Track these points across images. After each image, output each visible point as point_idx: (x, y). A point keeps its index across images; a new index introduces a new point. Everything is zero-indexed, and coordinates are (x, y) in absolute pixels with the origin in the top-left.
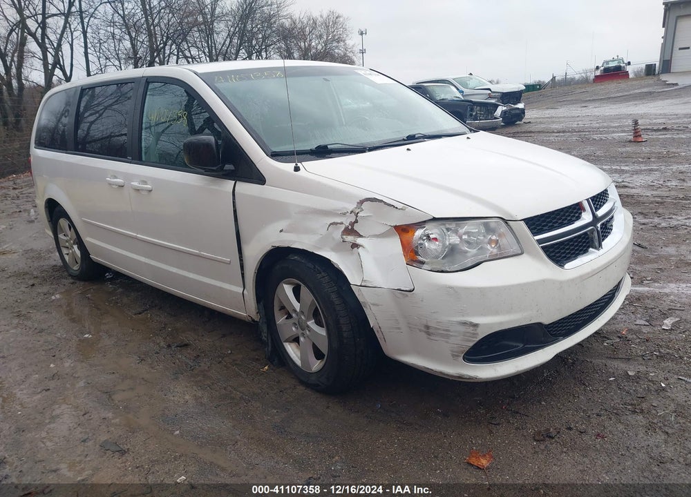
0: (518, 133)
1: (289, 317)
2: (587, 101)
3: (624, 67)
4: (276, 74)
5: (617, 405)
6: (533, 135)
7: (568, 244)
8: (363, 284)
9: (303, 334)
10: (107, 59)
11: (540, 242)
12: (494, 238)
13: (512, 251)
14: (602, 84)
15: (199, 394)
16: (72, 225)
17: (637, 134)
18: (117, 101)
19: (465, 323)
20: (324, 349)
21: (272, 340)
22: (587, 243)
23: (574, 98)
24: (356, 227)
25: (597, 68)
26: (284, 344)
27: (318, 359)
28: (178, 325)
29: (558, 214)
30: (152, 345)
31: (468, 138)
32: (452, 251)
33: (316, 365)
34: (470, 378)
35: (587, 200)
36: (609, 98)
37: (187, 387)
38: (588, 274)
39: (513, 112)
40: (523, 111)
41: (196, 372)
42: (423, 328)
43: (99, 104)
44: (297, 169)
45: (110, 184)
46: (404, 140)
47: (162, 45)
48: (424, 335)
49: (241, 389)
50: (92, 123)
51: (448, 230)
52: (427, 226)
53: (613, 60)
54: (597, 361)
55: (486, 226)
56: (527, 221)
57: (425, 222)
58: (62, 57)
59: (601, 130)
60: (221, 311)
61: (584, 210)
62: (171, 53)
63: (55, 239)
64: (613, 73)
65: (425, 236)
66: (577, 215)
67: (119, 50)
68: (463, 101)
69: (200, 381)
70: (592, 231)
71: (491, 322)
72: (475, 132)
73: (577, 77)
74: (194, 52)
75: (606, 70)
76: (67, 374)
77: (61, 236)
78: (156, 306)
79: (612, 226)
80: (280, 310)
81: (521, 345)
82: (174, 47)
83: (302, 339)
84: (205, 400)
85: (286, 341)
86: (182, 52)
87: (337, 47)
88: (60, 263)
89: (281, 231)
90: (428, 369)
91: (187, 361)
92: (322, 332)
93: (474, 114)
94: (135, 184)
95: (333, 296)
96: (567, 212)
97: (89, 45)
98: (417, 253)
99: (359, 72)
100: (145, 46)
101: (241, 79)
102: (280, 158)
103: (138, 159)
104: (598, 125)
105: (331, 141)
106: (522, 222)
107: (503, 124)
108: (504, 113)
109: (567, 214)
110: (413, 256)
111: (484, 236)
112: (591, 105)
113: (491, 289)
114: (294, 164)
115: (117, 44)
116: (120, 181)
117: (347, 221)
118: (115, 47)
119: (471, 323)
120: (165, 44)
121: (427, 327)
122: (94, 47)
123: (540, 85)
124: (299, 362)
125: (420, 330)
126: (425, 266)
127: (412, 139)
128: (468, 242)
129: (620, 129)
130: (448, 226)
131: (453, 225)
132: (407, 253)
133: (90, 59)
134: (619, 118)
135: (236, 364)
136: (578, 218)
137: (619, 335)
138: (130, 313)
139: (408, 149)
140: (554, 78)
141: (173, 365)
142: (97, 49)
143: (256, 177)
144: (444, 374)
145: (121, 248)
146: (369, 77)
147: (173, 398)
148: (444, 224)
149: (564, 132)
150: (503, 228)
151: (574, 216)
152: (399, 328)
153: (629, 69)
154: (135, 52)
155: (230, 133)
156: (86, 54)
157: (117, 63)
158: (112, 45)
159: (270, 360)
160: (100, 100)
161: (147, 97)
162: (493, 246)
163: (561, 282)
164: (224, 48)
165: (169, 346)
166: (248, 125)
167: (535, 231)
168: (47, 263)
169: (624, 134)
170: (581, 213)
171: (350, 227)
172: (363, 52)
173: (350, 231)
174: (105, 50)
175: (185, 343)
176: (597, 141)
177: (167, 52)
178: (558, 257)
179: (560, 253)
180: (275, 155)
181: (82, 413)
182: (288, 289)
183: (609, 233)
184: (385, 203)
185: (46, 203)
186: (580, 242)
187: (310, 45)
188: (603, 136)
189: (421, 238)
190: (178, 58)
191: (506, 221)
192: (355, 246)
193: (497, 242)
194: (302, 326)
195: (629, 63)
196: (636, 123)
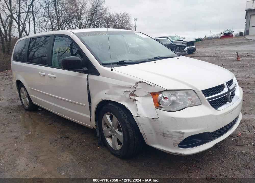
0: (193, 56)
1: (108, 127)
2: (218, 45)
3: (231, 33)
4: (104, 34)
5: (239, 165)
6: (199, 57)
7: (219, 100)
8: (138, 116)
9: (113, 135)
10: (42, 28)
11: (208, 99)
12: (190, 98)
13: (197, 103)
14: (224, 39)
15: (72, 158)
16: (26, 90)
17: (238, 57)
18: (44, 43)
19: (179, 132)
20: (122, 141)
21: (101, 136)
22: (226, 100)
23: (213, 44)
24: (135, 93)
25: (222, 33)
26: (106, 138)
27: (119, 145)
28: (65, 129)
29: (215, 89)
30: (54, 137)
31: (178, 58)
32: (173, 103)
33: (118, 147)
34: (181, 154)
35: (226, 83)
36: (226, 44)
37: (67, 154)
38: (227, 112)
39: (191, 49)
40: (195, 49)
41: (71, 148)
42: (162, 134)
43: (38, 45)
44: (112, 70)
45: (40, 75)
46: (153, 59)
47: (62, 24)
48: (162, 137)
49: (89, 156)
50: (35, 52)
51: (172, 94)
52: (164, 93)
53: (228, 30)
54: (230, 147)
55: (187, 93)
56: (203, 91)
57: (162, 91)
58: (26, 28)
59: (224, 56)
60: (82, 124)
61: (225, 87)
62: (65, 27)
63: (19, 95)
64: (228, 35)
65: (162, 97)
66: (222, 89)
67: (46, 25)
68: (173, 45)
69: (73, 152)
70: (228, 95)
71: (189, 132)
72: (180, 56)
73: (214, 36)
74: (74, 26)
75: (225, 34)
76: (21, 149)
77: (22, 94)
78: (57, 121)
79: (235, 93)
80: (104, 125)
81: (201, 141)
82: (67, 24)
83: (113, 137)
84: (74, 160)
85: (107, 137)
86: (70, 26)
87: (126, 25)
88: (21, 104)
89: (105, 94)
90: (164, 150)
91: (68, 144)
92: (121, 134)
93: (177, 49)
94: (50, 75)
95: (126, 120)
96: (218, 87)
97: (36, 23)
98: (159, 104)
99: (135, 33)
100: (56, 24)
101: (91, 35)
102: (105, 65)
103: (51, 65)
104: (223, 54)
105: (125, 59)
106: (201, 92)
107: (187, 53)
108: (188, 49)
109: (218, 89)
110: (158, 104)
111: (186, 97)
112: (220, 47)
113: (189, 119)
114: (111, 68)
115: (46, 23)
116: (44, 74)
117: (131, 90)
118: (45, 24)
119: (181, 132)
120: (63, 23)
121: (164, 133)
122: (38, 24)
123: (200, 39)
124: (111, 146)
125: (161, 135)
126: (162, 109)
127: (156, 59)
128: (180, 100)
129: (231, 56)
130: (172, 93)
131: (174, 93)
132: (155, 104)
133: (36, 28)
134: (231, 52)
135: (87, 146)
136: (222, 90)
137: (238, 136)
138: (47, 124)
139: (155, 63)
140: (206, 37)
141: (62, 145)
142: (39, 25)
143: (96, 73)
144: (170, 152)
145: (44, 99)
146: (139, 35)
147: (62, 159)
148: (170, 92)
149: (210, 56)
150: (194, 94)
151: (221, 89)
152: (152, 134)
153: (233, 33)
154: (53, 26)
155: (86, 56)
156: (34, 27)
157: (46, 30)
158: (44, 23)
159: (100, 144)
160: (38, 43)
161: (55, 42)
162: (190, 101)
163: (217, 116)
164: (85, 25)
165: (61, 138)
166: (93, 53)
167: (206, 95)
168: (16, 104)
169: (233, 57)
170: (223, 88)
171: (133, 93)
172: (135, 27)
173: (133, 94)
174: (41, 25)
175: (67, 136)
176: (223, 60)
177: (64, 26)
178: (215, 106)
179: (216, 104)
180: (103, 64)
181: (26, 165)
182: (108, 117)
183: (234, 96)
184: (147, 84)
185: (16, 82)
186: (223, 100)
187: (116, 24)
188: (225, 58)
189: (161, 98)
190: (68, 28)
191: (195, 91)
192: (135, 100)
193: (191, 99)
194: (113, 132)
195: (233, 32)
196: (238, 53)
